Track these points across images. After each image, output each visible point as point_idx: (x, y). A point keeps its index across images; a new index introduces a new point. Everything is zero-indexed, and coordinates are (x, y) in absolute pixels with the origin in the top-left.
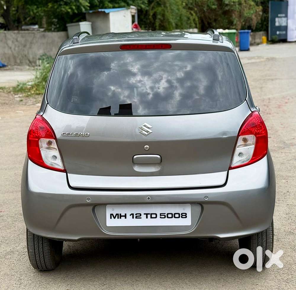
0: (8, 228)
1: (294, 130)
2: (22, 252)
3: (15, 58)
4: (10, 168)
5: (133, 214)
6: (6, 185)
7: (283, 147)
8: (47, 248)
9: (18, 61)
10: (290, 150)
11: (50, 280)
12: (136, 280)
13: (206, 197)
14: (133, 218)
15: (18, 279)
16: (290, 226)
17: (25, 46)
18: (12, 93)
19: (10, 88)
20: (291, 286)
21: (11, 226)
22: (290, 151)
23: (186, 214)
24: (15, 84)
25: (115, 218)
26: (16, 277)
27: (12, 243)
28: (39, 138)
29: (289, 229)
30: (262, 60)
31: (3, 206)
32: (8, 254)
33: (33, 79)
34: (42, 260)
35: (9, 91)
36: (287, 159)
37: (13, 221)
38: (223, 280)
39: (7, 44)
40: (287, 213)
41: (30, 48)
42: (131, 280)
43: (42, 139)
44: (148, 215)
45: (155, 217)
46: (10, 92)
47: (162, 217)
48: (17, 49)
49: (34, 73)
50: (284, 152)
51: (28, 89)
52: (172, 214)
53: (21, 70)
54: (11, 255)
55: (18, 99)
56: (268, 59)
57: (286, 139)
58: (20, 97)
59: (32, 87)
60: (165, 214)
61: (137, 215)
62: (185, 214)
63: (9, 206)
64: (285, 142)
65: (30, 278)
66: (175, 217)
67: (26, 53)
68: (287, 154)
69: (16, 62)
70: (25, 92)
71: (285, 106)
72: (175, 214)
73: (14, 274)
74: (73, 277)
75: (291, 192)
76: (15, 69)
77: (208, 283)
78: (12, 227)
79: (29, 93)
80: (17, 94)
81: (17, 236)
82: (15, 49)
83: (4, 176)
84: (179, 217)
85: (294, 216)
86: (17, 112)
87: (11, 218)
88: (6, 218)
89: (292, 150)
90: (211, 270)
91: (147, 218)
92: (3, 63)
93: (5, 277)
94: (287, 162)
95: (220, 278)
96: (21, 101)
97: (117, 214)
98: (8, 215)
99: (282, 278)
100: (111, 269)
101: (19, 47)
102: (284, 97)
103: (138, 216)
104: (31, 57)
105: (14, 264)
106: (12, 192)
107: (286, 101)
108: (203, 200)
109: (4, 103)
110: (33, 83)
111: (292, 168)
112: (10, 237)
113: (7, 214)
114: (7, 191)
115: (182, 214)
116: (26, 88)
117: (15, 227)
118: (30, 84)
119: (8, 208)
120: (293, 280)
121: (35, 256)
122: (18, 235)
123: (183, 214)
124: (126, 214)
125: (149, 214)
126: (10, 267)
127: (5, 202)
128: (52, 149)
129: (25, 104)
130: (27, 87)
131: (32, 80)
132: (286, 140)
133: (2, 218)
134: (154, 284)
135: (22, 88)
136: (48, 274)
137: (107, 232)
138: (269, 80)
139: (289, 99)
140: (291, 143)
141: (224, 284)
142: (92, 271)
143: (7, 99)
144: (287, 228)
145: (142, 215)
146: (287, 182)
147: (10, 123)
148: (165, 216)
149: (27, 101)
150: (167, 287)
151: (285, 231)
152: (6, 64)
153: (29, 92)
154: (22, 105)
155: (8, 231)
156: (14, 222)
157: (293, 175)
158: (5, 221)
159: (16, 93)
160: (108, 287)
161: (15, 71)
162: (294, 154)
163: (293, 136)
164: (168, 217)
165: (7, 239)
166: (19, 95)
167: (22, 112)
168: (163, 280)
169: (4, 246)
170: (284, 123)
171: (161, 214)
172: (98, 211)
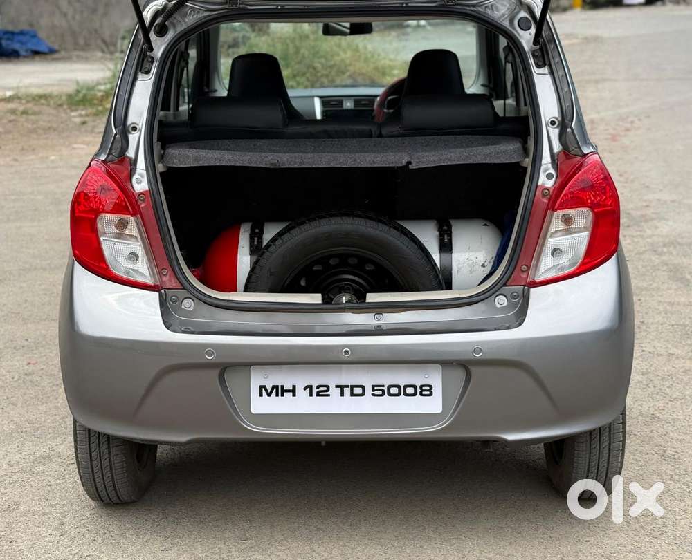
0: (43, 401)
1: (647, 187)
2: (69, 459)
3: (74, 34)
4: (53, 266)
5: (310, 387)
6: (43, 304)
7: (626, 225)
8: (118, 459)
9: (81, 42)
10: (641, 231)
11: (128, 526)
12: (318, 528)
13: (478, 350)
14: (311, 395)
15: (56, 521)
16: (651, 400)
17: (94, 11)
18: (65, 107)
19: (61, 97)
20: (663, 545)
21: (49, 397)
22: (642, 233)
23: (431, 387)
24: (71, 89)
25: (269, 394)
26: (51, 519)
27: (49, 436)
28: (97, 212)
29: (651, 409)
30: (575, 41)
31: (35, 352)
32: (37, 461)
33: (109, 79)
34: (109, 484)
35: (59, 102)
36: (635, 252)
37: (53, 385)
38: (510, 530)
39: (59, 8)
40: (643, 372)
41: (105, 14)
42: (306, 529)
43: (104, 215)
44: (345, 389)
45: (361, 392)
46: (61, 105)
47: (376, 393)
48: (78, 17)
49: (111, 66)
50: (630, 236)
51: (97, 99)
52: (399, 387)
53: (86, 60)
54: (44, 464)
55: (78, 120)
56: (587, 40)
57: (631, 206)
58: (81, 116)
59: (107, 95)
60: (383, 386)
61: (321, 389)
62: (428, 388)
63: (47, 351)
64: (629, 214)
65: (83, 522)
66: (406, 394)
67: (97, 25)
68: (636, 240)
69: (76, 43)
70: (92, 105)
71: (625, 136)
72: (405, 387)
73: (47, 511)
74: (177, 519)
75: (650, 323)
76: (75, 59)
77: (478, 536)
78: (51, 398)
79: (100, 108)
80: (76, 110)
81: (60, 421)
82: (74, 18)
83: (40, 285)
84: (415, 394)
85: (660, 378)
86: (75, 146)
87: (50, 379)
88: (39, 379)
89: (645, 232)
90: (483, 506)
91: (342, 394)
92: (51, 45)
93: (27, 519)
94: (637, 256)
95: (504, 525)
96: (84, 123)
97: (274, 387)
98: (42, 371)
99: (642, 527)
100: (263, 502)
101: (82, 12)
102: (622, 119)
103: (323, 391)
104: (106, 34)
105: (49, 486)
106: (54, 320)
107: (628, 125)
108: (471, 357)
109: (49, 128)
110: (108, 86)
111: (648, 270)
112: (44, 422)
113: (42, 369)
114: (44, 317)
115: (421, 387)
116: (94, 97)
117: (57, 399)
118: (102, 88)
119: (45, 356)
120: (666, 532)
121: (93, 476)
122: (64, 418)
123: (424, 388)
124: (294, 387)
125: (347, 386)
126: (41, 494)
127: (37, 341)
128: (128, 237)
129: (92, 131)
130: (95, 95)
131: (106, 81)
132: (632, 209)
133: (30, 377)
134: (357, 538)
135: (85, 96)
136: (124, 512)
137: (252, 427)
138: (588, 82)
139: (632, 122)
140: (643, 216)
141: (512, 540)
142: (220, 506)
143: (55, 119)
144: (645, 406)
145: (332, 388)
146: (640, 300)
147: (59, 170)
148: (383, 391)
149: (96, 124)
150: (387, 545)
151: (641, 414)
152: (56, 47)
153: (101, 105)
154: (86, 131)
155: (41, 408)
156: (54, 388)
157: (651, 285)
158: (36, 385)
159: (73, 108)
160: (255, 544)
161: (75, 62)
162: (649, 240)
163: (645, 201)
164: (389, 394)
165: (37, 426)
166: (79, 112)
167: (85, 146)
168: (377, 529)
169: (31, 443)
170: (626, 172)
171: (373, 386)
172: (232, 379)
